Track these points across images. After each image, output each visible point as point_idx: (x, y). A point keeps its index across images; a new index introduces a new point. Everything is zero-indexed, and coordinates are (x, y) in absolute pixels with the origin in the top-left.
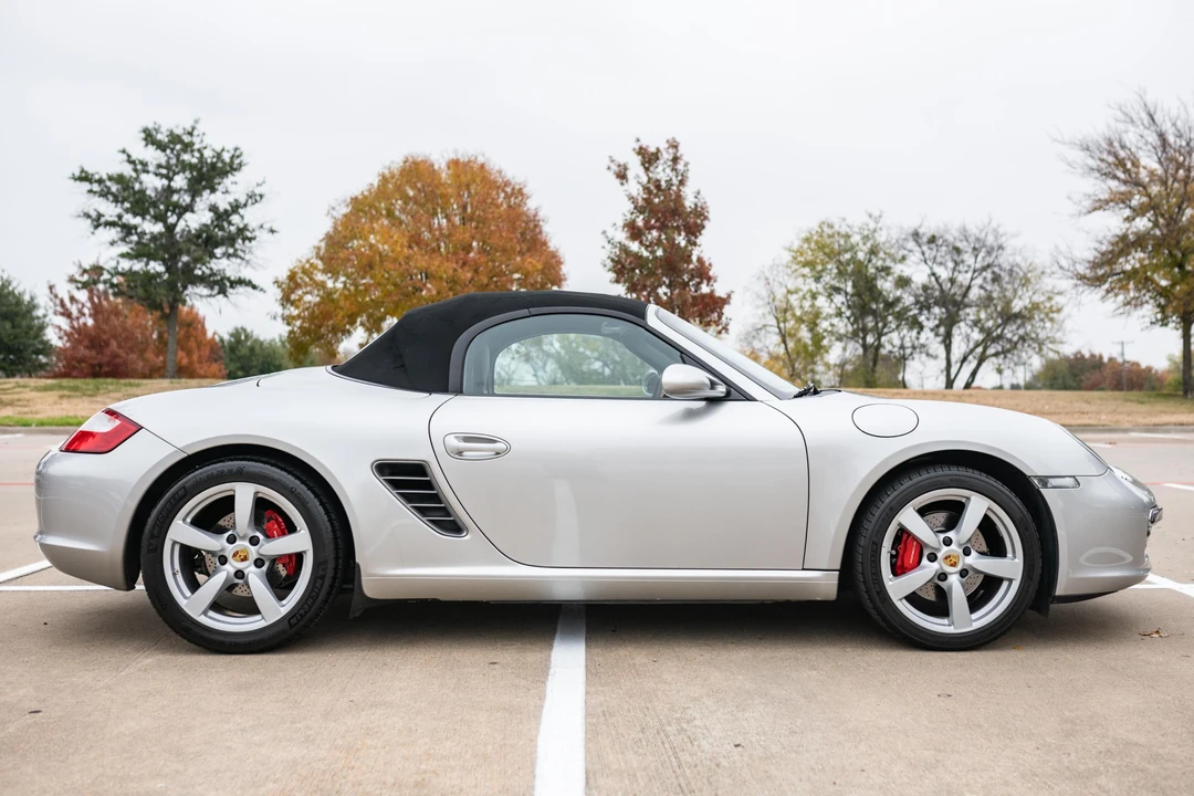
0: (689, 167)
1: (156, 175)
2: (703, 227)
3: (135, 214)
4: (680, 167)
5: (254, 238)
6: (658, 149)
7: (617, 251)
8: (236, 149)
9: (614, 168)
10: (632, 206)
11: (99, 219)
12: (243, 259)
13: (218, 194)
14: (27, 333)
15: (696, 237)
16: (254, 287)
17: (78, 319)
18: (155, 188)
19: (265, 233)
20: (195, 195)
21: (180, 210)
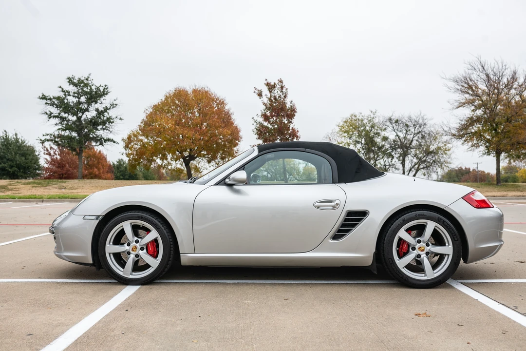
0: (288, 90)
1: (73, 96)
2: (295, 115)
3: (65, 113)
4: (284, 90)
5: (113, 122)
6: (275, 83)
7: (259, 125)
8: (106, 86)
9: (257, 92)
10: (265, 107)
11: (51, 115)
12: (109, 130)
13: (99, 104)
14: (31, 161)
15: (292, 119)
16: (114, 142)
17: (53, 156)
18: (73, 102)
19: (117, 120)
20: (89, 104)
21: (83, 111)
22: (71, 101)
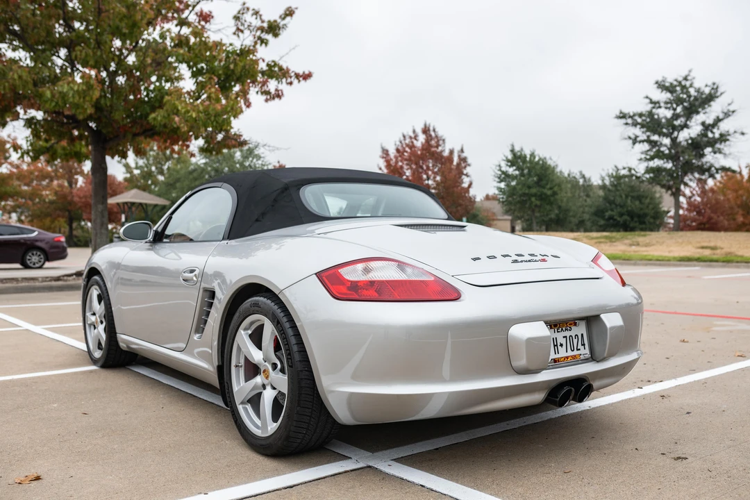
1: (666, 108)
3: (655, 134)
5: (729, 140)
8: (714, 84)
11: (636, 139)
12: (723, 153)
13: (701, 114)
14: (648, 207)
16: (734, 171)
17: (690, 198)
18: (666, 117)
19: (737, 135)
20: (689, 117)
21: (680, 128)
22: (661, 116)
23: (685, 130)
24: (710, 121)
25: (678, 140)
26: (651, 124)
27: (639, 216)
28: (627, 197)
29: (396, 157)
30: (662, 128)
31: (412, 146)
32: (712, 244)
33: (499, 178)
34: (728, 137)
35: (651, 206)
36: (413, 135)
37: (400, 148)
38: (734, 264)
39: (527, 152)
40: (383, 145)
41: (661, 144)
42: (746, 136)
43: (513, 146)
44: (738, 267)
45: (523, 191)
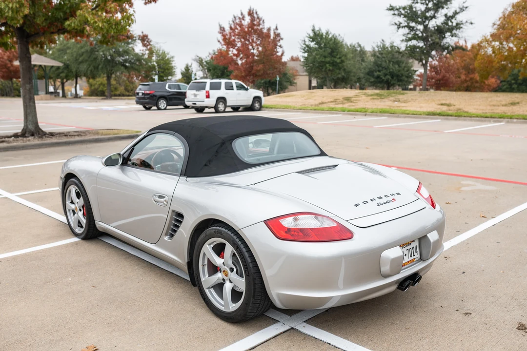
1: (422, 3)
3: (413, 22)
11: (400, 25)
13: (445, 9)
14: (404, 69)
18: (421, 11)
19: (467, 24)
20: (436, 11)
21: (430, 18)
22: (418, 9)
23: (434, 19)
24: (450, 14)
25: (429, 26)
26: (411, 15)
27: (398, 76)
28: (390, 62)
29: (230, 33)
30: (418, 18)
31: (241, 25)
32: (448, 102)
33: (304, 50)
34: (461, 26)
35: (406, 69)
36: (241, 17)
37: (233, 26)
38: (463, 118)
39: (324, 32)
40: (221, 24)
41: (417, 29)
42: (473, 25)
43: (314, 26)
44: (465, 120)
45: (321, 60)
